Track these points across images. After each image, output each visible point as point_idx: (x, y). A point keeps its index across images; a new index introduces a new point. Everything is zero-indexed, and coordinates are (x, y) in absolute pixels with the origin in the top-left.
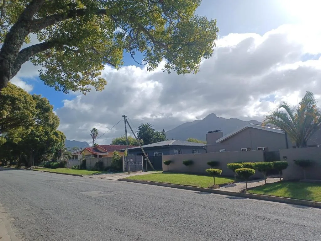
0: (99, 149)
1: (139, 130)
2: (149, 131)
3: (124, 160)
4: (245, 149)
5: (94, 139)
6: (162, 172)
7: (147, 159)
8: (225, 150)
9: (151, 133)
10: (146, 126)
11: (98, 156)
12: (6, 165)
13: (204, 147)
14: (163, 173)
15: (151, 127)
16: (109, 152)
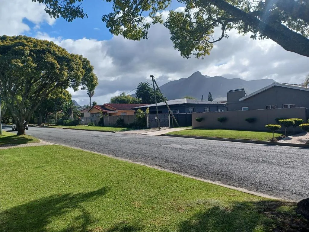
0: (107, 107)
1: (138, 88)
2: (149, 90)
3: (147, 117)
4: (270, 107)
5: (91, 98)
6: (191, 128)
7: (173, 116)
8: (248, 107)
9: (151, 92)
10: (145, 85)
11: (108, 114)
12: (8, 122)
13: (225, 105)
14: (193, 129)
15: (150, 86)
16: (118, 110)
